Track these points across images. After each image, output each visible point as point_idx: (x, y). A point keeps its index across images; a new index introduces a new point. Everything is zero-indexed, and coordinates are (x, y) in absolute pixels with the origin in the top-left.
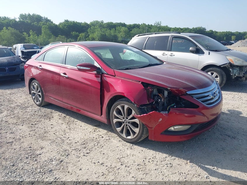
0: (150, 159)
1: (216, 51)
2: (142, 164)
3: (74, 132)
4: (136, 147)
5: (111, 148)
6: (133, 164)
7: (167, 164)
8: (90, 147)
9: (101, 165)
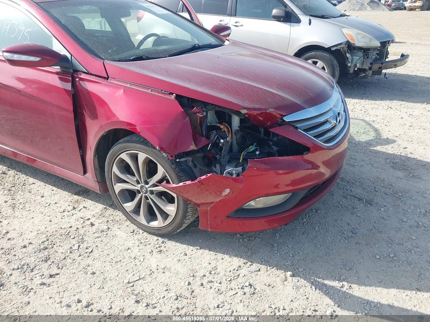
0: (204, 276)
1: (323, 17)
2: (187, 292)
3: (25, 213)
4: (171, 244)
5: (112, 256)
6: (164, 297)
7: (242, 288)
8: (59, 256)
9: (86, 309)
